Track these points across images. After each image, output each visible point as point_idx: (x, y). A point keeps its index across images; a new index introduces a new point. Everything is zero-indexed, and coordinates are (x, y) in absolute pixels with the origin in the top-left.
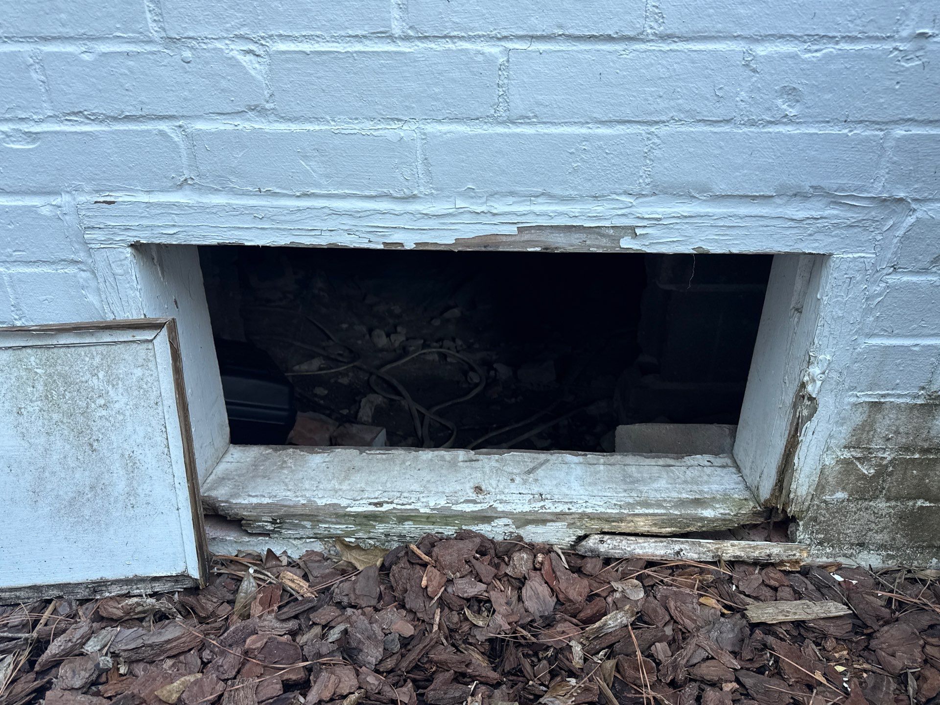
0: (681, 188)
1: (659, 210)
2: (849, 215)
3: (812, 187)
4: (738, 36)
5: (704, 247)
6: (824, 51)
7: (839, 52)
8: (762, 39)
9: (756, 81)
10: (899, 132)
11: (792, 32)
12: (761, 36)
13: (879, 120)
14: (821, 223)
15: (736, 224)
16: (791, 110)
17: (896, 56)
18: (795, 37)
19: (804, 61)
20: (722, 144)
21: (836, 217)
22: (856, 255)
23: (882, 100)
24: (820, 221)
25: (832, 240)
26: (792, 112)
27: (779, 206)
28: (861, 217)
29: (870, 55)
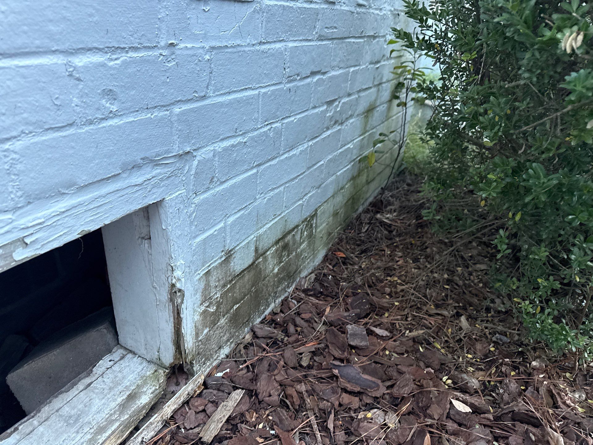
0: (51, 190)
1: (39, 215)
2: (166, 170)
3: (141, 159)
4: (56, 51)
5: (86, 229)
6: (121, 59)
7: (131, 59)
8: (76, 52)
9: (83, 88)
10: (177, 110)
11: (95, 45)
12: (74, 50)
13: (165, 104)
14: (153, 182)
15: (102, 203)
16: (112, 107)
17: (162, 60)
18: (100, 50)
19: (111, 68)
20: (73, 144)
21: (160, 174)
22: (177, 194)
23: (163, 91)
24: (152, 180)
25: (162, 190)
26: (114, 108)
27: (126, 178)
28: (171, 169)
29: (149, 60)
